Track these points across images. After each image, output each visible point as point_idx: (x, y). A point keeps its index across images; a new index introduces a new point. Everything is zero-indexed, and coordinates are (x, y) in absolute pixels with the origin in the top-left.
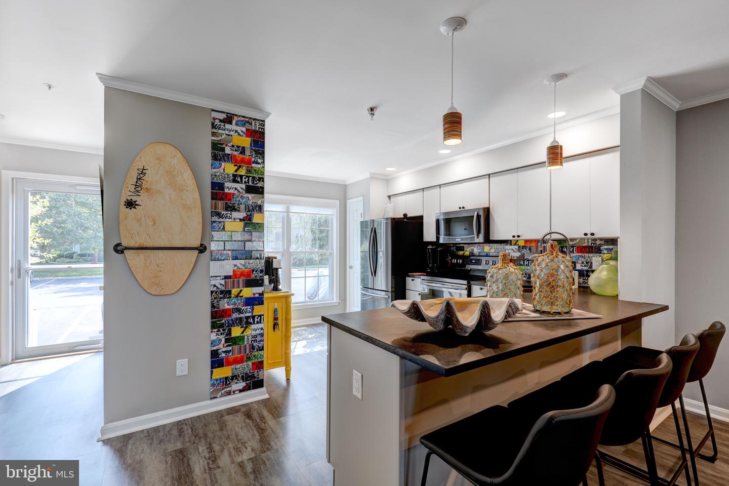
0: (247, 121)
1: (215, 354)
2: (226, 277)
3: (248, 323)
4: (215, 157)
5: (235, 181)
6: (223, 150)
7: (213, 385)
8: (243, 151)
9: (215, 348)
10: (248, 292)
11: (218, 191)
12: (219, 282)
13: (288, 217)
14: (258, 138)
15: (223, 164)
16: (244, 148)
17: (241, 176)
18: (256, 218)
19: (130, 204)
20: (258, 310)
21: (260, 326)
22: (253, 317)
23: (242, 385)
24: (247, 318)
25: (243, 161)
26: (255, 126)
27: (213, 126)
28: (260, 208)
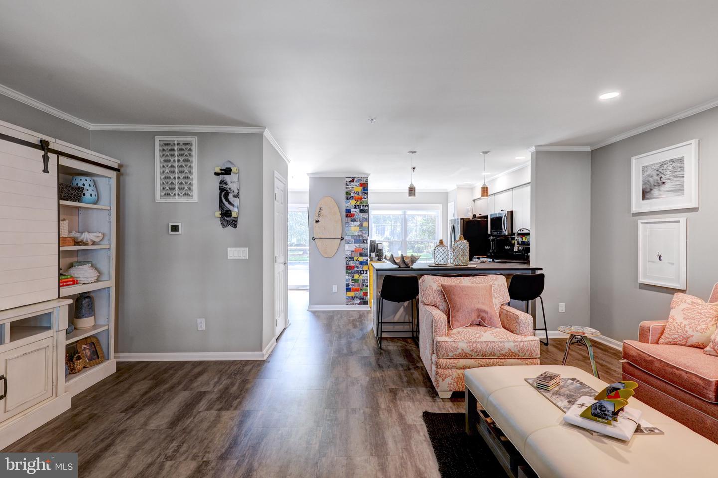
0: (360, 179)
1: (347, 285)
2: (352, 252)
3: (361, 273)
4: (347, 198)
5: (355, 208)
6: (350, 194)
7: (347, 299)
8: (359, 194)
9: (347, 283)
10: (361, 259)
11: (348, 213)
12: (349, 254)
14: (365, 186)
15: (350, 201)
16: (359, 192)
17: (358, 205)
18: (365, 224)
19: (317, 221)
20: (366, 268)
21: (366, 275)
22: (364, 271)
23: (359, 301)
24: (361, 271)
25: (358, 198)
26: (364, 181)
27: (346, 185)
28: (367, 220)
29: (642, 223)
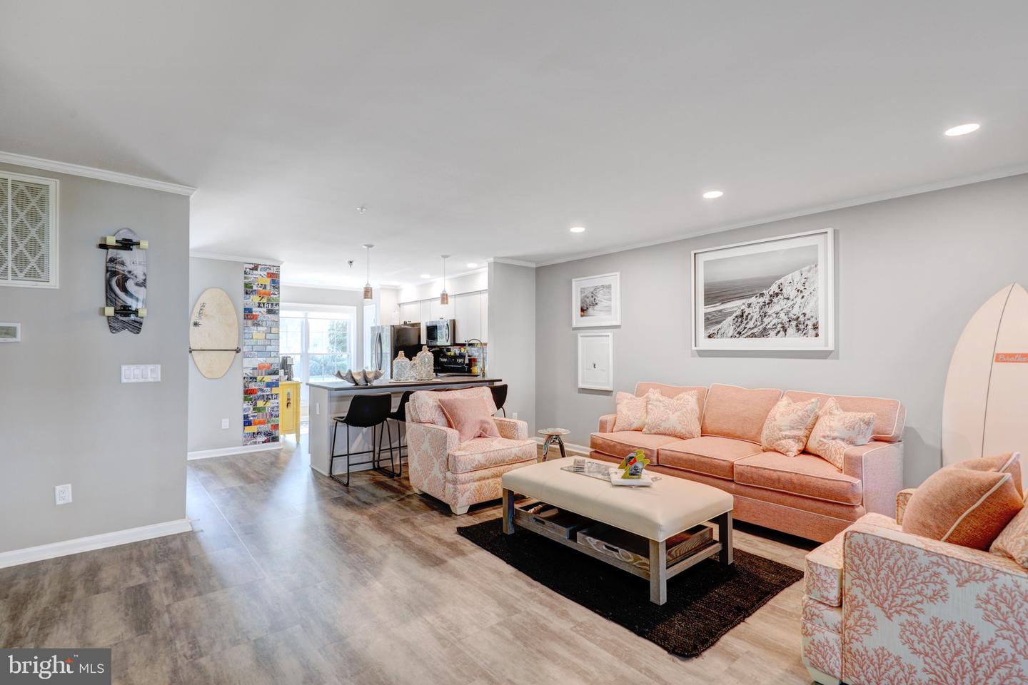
0: (267, 267)
1: (246, 417)
2: (254, 369)
3: (268, 399)
4: (247, 293)
5: (259, 306)
6: (252, 287)
7: (245, 437)
8: (265, 288)
9: (246, 413)
10: (268, 379)
11: (248, 313)
12: (249, 372)
13: (306, 321)
14: (274, 278)
15: (252, 296)
16: (265, 285)
17: (264, 304)
18: (274, 330)
19: (196, 324)
20: (275, 390)
21: (276, 401)
22: (272, 395)
23: (264, 438)
24: (268, 395)
25: (264, 294)
26: (273, 271)
27: (245, 273)
28: (277, 324)
29: (581, 336)
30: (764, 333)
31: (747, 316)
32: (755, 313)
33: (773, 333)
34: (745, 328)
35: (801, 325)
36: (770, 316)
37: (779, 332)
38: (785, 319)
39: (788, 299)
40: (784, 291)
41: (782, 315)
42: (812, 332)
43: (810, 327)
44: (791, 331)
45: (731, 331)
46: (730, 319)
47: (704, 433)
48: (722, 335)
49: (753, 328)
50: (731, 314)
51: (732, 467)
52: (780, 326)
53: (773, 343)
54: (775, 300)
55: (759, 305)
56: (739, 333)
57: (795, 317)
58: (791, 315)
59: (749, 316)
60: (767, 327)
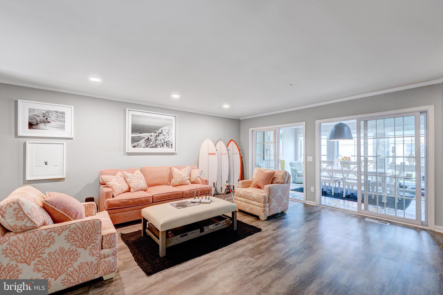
29: (30, 143)
30: (156, 146)
31: (150, 140)
32: (153, 139)
33: (159, 146)
34: (149, 144)
35: (168, 144)
36: (158, 140)
37: (161, 146)
38: (163, 142)
39: (164, 135)
40: (163, 132)
41: (162, 140)
42: (171, 147)
43: (170, 145)
44: (165, 146)
45: (143, 145)
46: (143, 140)
47: (149, 186)
48: (140, 146)
49: (152, 144)
50: (144, 138)
51: (183, 192)
52: (161, 144)
53: (159, 150)
54: (160, 135)
55: (154, 136)
56: (147, 146)
57: (166, 141)
58: (165, 141)
59: (151, 140)
60: (157, 144)
